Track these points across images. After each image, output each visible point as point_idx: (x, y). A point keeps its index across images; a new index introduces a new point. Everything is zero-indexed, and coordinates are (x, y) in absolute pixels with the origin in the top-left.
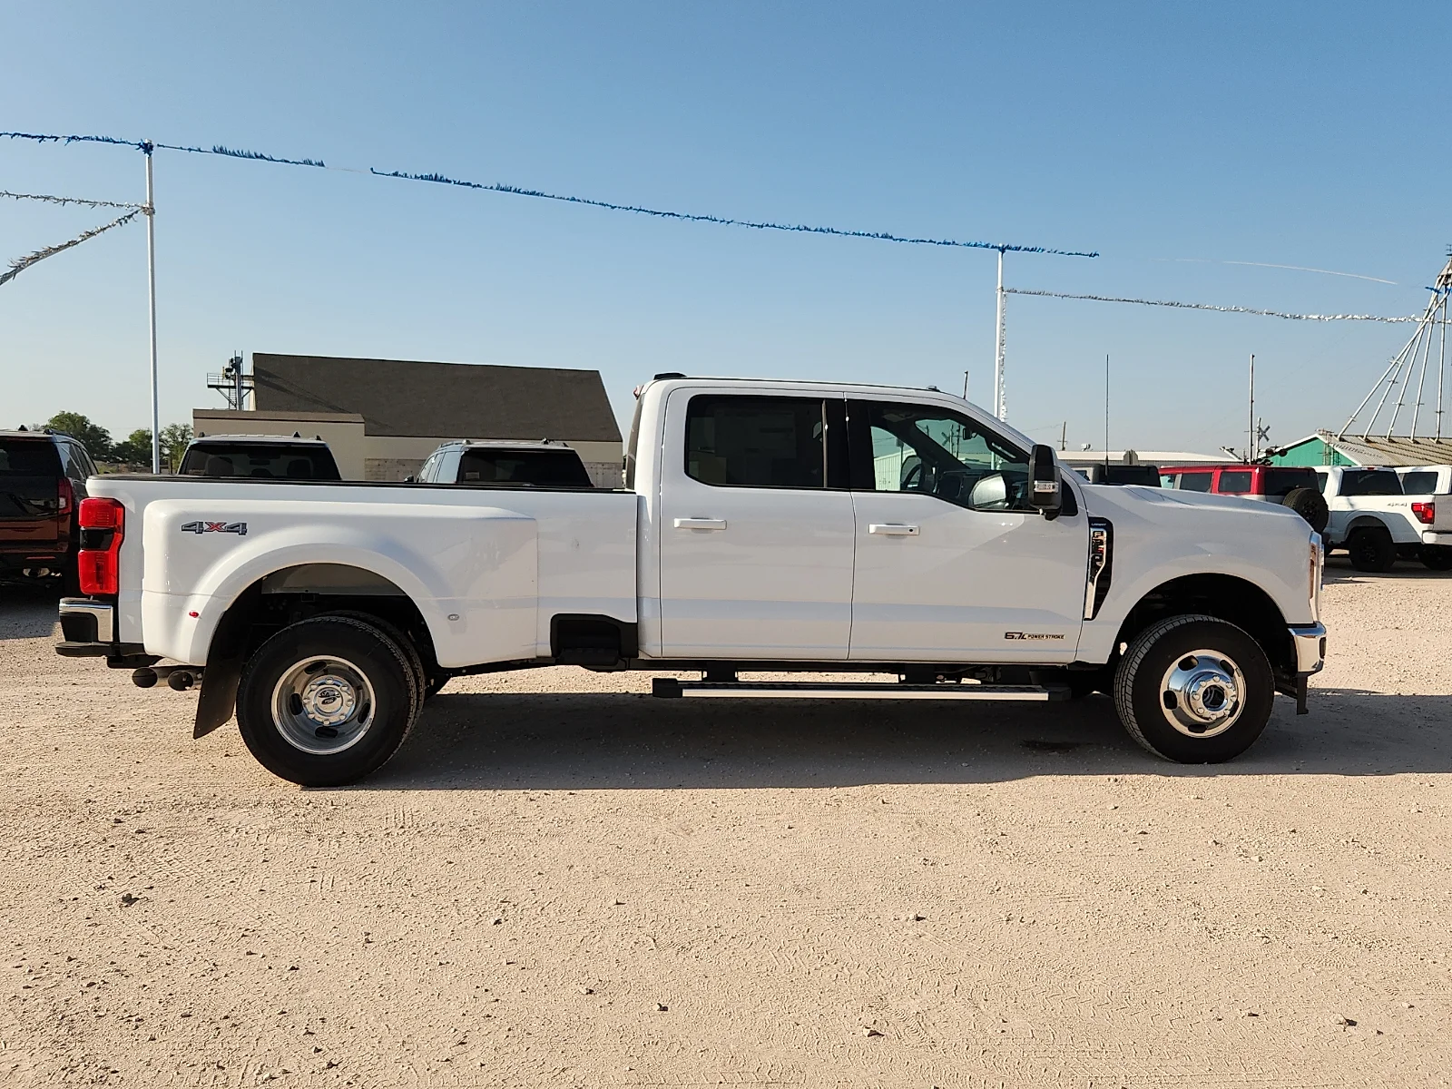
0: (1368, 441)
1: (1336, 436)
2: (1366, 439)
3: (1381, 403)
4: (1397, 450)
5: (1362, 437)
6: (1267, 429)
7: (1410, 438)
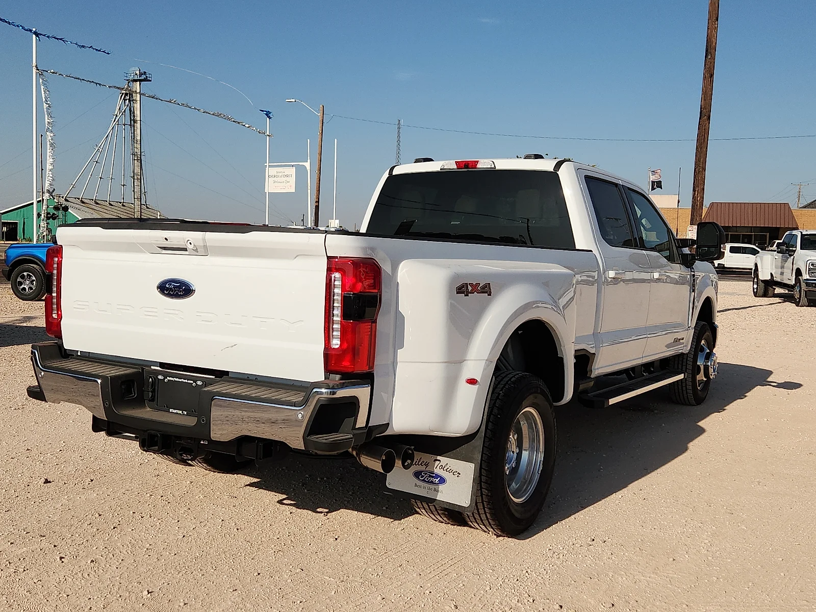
0: (83, 202)
1: (63, 197)
2: (81, 200)
3: (90, 176)
4: (101, 210)
5: (79, 199)
6: (53, 191)
7: (107, 201)
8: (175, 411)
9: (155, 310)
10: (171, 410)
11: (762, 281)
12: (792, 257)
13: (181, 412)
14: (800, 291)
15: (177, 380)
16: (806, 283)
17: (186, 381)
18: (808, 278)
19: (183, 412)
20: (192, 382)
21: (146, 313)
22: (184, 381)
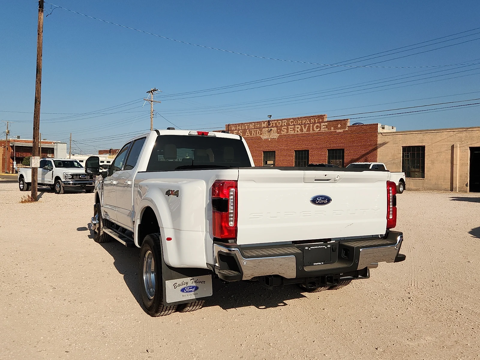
8: (317, 264)
9: (310, 212)
10: (314, 264)
11: (26, 183)
12: (52, 171)
13: (320, 263)
14: (60, 187)
15: (317, 247)
16: (64, 183)
17: (322, 247)
18: (65, 180)
19: (321, 263)
20: (325, 246)
21: (304, 215)
22: (320, 247)
